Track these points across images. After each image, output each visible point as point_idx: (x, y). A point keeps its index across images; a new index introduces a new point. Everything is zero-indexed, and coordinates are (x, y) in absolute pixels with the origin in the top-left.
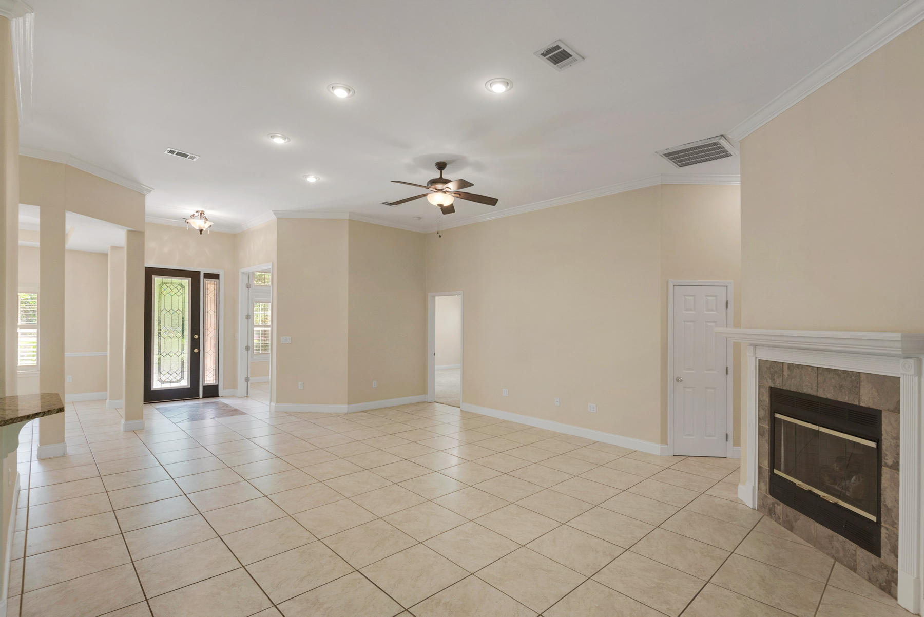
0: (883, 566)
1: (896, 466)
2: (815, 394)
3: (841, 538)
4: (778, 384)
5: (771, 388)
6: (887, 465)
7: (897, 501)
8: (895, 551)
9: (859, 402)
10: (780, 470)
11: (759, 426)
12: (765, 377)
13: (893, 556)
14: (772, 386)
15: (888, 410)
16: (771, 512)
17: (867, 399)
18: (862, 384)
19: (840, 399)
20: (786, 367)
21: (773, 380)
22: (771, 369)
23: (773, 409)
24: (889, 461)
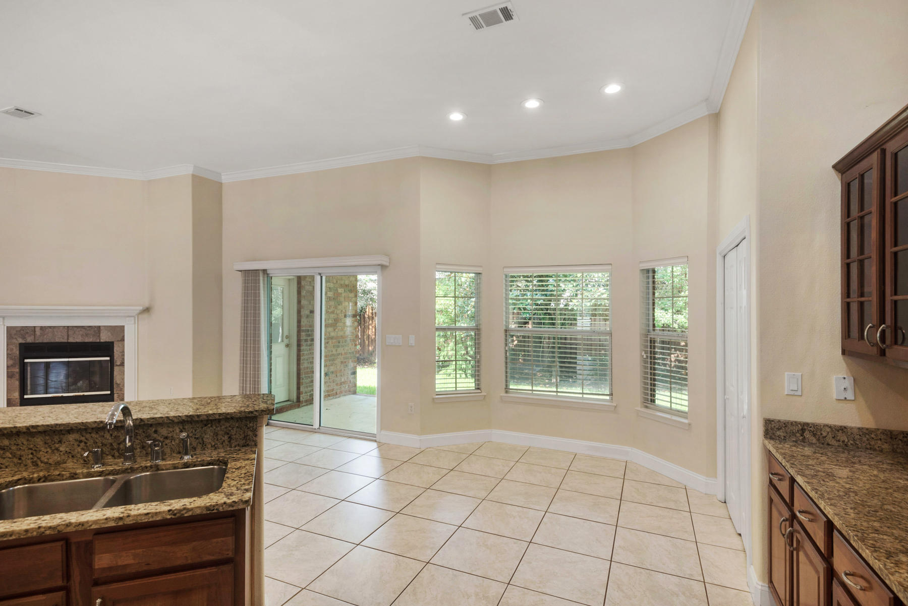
1: (122, 364)
2: (66, 341)
4: (30, 340)
5: (20, 344)
6: (117, 365)
7: (123, 379)
9: (100, 340)
10: (27, 394)
11: (7, 372)
12: (14, 337)
14: (23, 342)
15: (118, 341)
17: (104, 337)
18: (102, 331)
19: (86, 341)
20: (37, 330)
21: (24, 338)
22: (22, 332)
23: (23, 356)
24: (118, 363)
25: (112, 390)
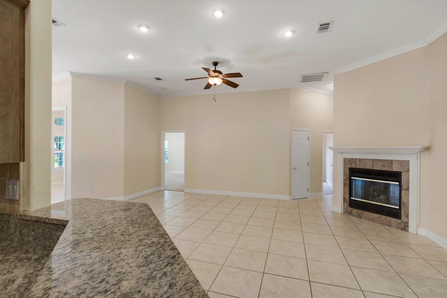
0: (403, 222)
1: (408, 189)
2: (372, 169)
3: (384, 216)
4: (354, 166)
5: (350, 168)
6: (404, 189)
7: (408, 200)
8: (407, 216)
9: (392, 170)
10: (353, 197)
11: (344, 182)
12: (347, 164)
13: (406, 218)
14: (351, 167)
15: (405, 171)
16: (350, 213)
17: (395, 168)
18: (393, 164)
19: (383, 169)
20: (357, 160)
21: (351, 165)
22: (350, 161)
23: (351, 176)
24: (405, 188)
25: (400, 206)
